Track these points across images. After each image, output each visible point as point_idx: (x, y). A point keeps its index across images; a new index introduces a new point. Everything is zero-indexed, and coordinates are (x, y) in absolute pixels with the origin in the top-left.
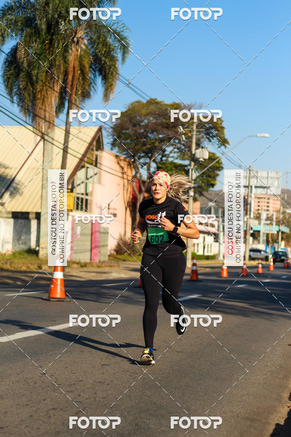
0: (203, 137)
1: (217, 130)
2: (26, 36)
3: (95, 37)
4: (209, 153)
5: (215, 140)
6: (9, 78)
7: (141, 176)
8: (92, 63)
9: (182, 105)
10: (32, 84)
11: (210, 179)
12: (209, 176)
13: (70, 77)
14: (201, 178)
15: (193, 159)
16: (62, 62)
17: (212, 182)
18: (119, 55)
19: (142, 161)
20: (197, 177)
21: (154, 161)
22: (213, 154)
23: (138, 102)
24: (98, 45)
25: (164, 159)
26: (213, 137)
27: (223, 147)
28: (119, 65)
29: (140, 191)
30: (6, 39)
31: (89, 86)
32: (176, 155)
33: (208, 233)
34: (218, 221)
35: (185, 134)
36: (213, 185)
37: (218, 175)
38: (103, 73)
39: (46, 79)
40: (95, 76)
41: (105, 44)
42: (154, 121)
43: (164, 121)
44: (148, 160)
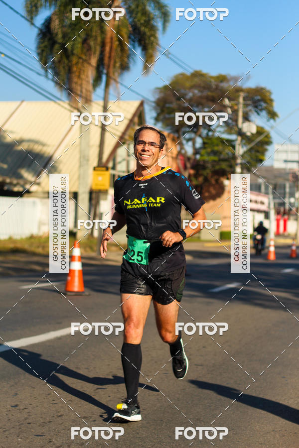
0: (250, 110)
1: (265, 102)
2: (60, 6)
3: (133, 6)
4: (258, 127)
5: (264, 113)
6: (43, 51)
7: (186, 152)
8: (130, 34)
9: (229, 77)
10: (68, 57)
11: (258, 154)
12: (258, 151)
13: (107, 48)
14: (249, 153)
15: (240, 133)
16: (99, 32)
17: (261, 157)
18: (159, 24)
19: (187, 136)
20: (245, 153)
21: (200, 136)
22: (262, 128)
23: (182, 74)
24: (136, 14)
25: (210, 134)
26: (261, 110)
27: (272, 121)
28: (159, 35)
29: (185, 168)
30: (39, 9)
31: (128, 57)
32: (222, 130)
33: (259, 211)
34: (269, 199)
35: (231, 107)
36: (261, 161)
37: (266, 150)
38: (143, 43)
39: (82, 51)
40: (134, 47)
41: (145, 13)
42: (200, 94)
43: (209, 93)
44: (193, 135)
